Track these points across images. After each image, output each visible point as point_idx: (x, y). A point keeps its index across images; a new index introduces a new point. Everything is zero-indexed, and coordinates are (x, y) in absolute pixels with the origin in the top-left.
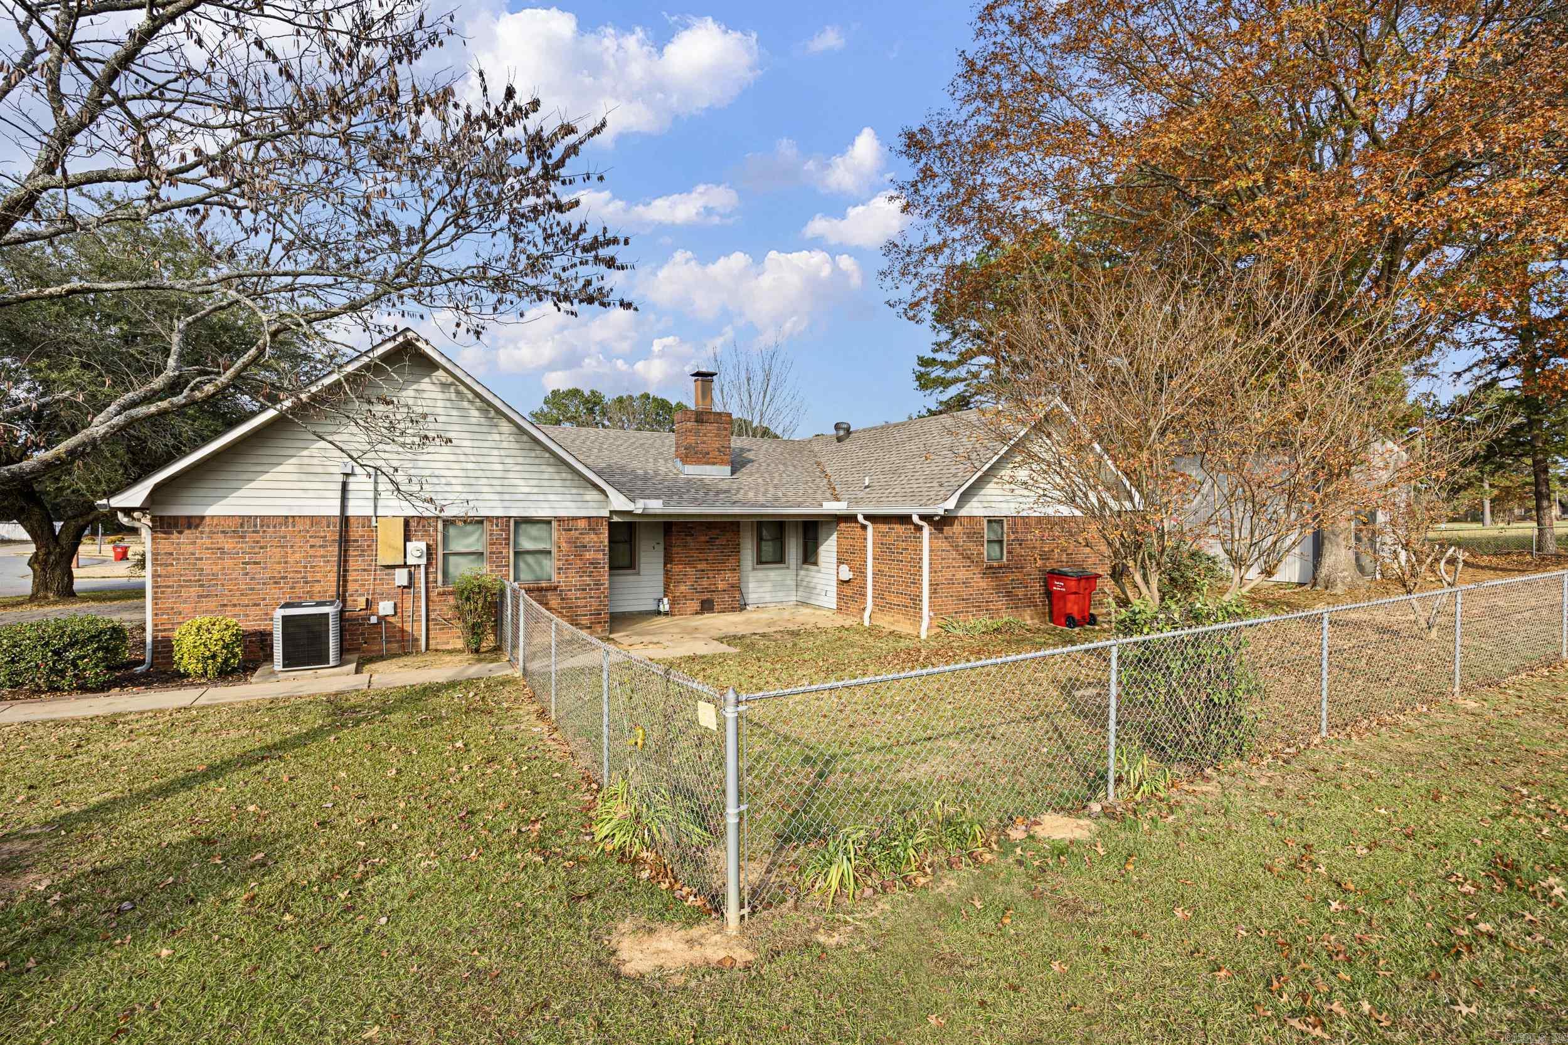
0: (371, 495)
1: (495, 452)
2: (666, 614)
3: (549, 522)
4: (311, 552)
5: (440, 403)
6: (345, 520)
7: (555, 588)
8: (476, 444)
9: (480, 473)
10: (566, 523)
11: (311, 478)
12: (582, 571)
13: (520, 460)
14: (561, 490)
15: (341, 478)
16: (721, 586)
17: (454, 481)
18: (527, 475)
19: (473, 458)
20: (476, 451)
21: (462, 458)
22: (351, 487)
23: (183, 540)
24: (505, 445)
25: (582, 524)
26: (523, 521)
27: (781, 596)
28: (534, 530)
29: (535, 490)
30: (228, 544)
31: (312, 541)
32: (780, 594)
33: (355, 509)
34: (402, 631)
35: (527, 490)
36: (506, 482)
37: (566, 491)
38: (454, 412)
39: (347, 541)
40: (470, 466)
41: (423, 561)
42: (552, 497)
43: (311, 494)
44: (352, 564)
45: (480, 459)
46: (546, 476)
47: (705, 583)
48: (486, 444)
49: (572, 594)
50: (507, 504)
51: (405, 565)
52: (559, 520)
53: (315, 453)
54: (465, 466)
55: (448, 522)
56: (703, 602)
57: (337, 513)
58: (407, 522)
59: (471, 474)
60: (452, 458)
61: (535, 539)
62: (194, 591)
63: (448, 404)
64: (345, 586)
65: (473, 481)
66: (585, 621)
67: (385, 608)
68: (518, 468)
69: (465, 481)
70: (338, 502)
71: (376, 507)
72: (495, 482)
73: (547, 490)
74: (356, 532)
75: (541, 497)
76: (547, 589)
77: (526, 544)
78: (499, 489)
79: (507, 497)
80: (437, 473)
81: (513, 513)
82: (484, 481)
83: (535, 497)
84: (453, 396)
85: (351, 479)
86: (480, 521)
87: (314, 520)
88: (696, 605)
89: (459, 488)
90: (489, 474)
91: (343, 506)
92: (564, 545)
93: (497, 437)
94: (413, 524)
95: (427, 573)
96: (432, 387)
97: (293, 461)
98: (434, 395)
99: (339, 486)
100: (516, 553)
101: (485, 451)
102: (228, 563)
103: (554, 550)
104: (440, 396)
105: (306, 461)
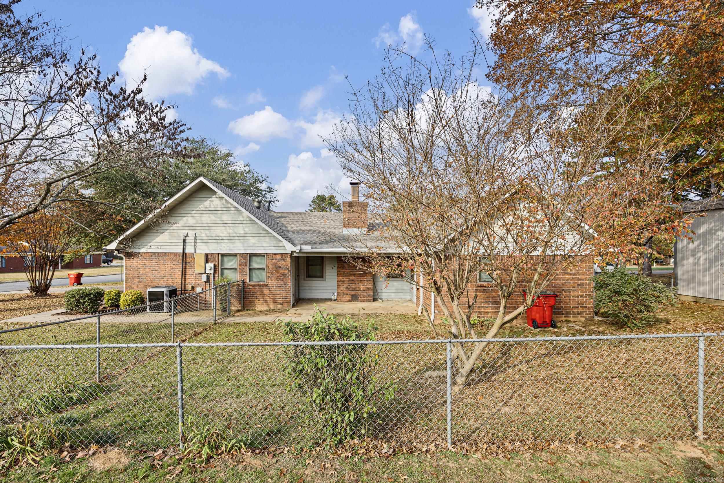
0: (193, 244)
1: (241, 225)
2: (335, 300)
3: (264, 256)
4: (174, 266)
5: (219, 206)
6: (184, 255)
7: (266, 286)
8: (233, 222)
9: (234, 235)
10: (271, 256)
11: (173, 238)
12: (278, 278)
13: (251, 228)
14: (269, 241)
15: (182, 238)
16: (362, 288)
17: (224, 238)
18: (254, 235)
19: (232, 228)
20: (233, 225)
21: (228, 228)
22: (187, 241)
23: (134, 261)
24: (245, 222)
25: (278, 257)
26: (252, 255)
27: (401, 295)
28: (258, 259)
29: (257, 242)
30: (147, 263)
31: (174, 262)
32: (400, 294)
33: (189, 249)
34: (205, 300)
35: (254, 241)
36: (245, 238)
37: (271, 242)
38: (225, 209)
39: (186, 263)
40: (231, 232)
41: (212, 271)
42: (264, 245)
43: (173, 244)
44: (188, 272)
45: (235, 228)
46: (262, 235)
47: (353, 286)
48: (238, 222)
49: (274, 289)
50: (246, 248)
51: (205, 273)
52: (268, 255)
53: (175, 228)
54: (229, 232)
55: (223, 256)
56: (352, 296)
57: (182, 252)
58: (207, 255)
59: (231, 235)
60: (223, 228)
61: (257, 263)
62: (137, 280)
63: (222, 206)
64: (185, 280)
65: (232, 238)
66: (280, 301)
67: (198, 290)
68: (250, 232)
69: (229, 238)
70: (182, 247)
71: (195, 249)
72: (241, 238)
73: (263, 242)
74: (189, 259)
75: (260, 245)
76: (263, 286)
77: (255, 266)
78: (242, 241)
79: (246, 245)
80: (218, 235)
81: (248, 252)
82: (237, 238)
83: (257, 245)
84: (224, 202)
85: (187, 238)
86: (235, 255)
87: (175, 254)
88: (349, 297)
89: (226, 241)
90: (238, 235)
91: (184, 249)
92: (271, 267)
93: (242, 219)
94: (209, 256)
95: (214, 277)
96: (216, 199)
97: (168, 231)
98: (217, 203)
99: (182, 241)
100: (250, 269)
101: (236, 225)
102: (147, 270)
103: (266, 269)
104: (219, 202)
105: (172, 231)
